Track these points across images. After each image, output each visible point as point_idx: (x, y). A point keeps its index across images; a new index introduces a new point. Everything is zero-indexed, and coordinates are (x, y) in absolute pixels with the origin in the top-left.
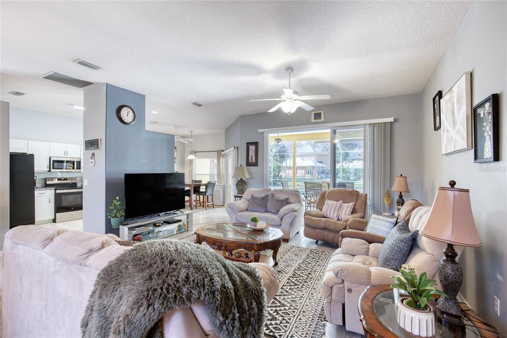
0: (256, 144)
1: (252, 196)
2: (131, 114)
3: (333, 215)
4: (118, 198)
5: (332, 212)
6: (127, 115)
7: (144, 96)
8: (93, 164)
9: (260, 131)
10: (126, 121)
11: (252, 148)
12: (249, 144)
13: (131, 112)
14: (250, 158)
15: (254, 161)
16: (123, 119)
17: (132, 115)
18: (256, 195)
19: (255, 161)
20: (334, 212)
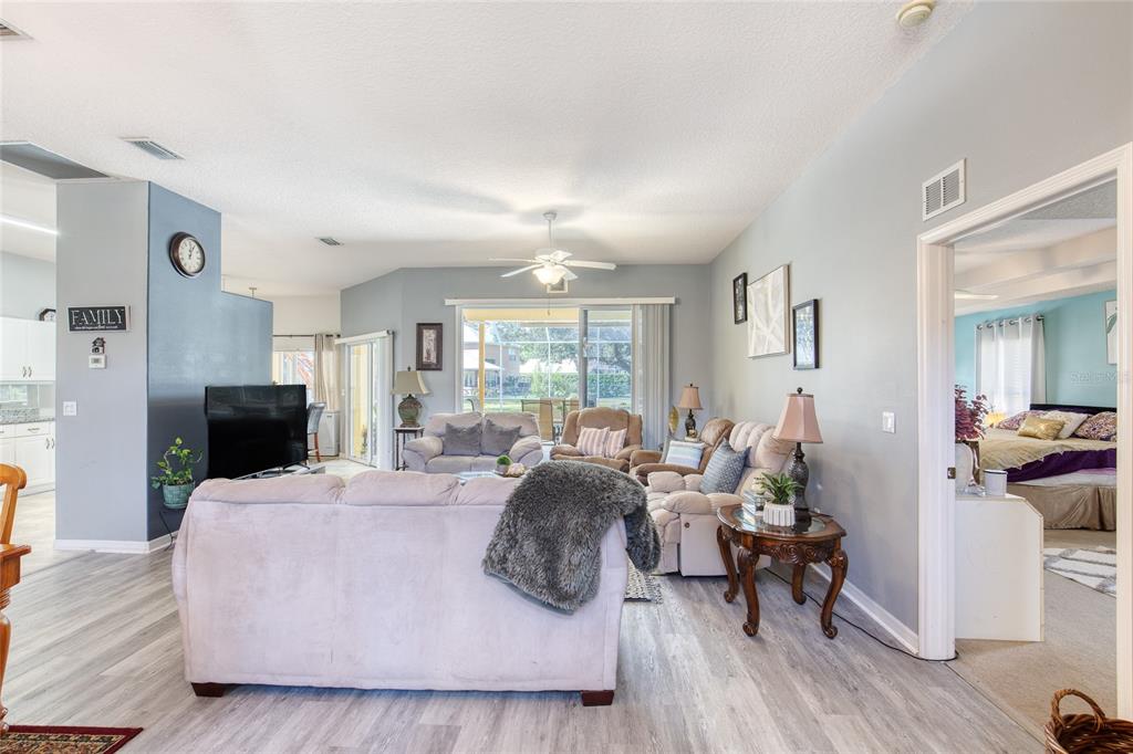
0: (438, 327)
1: (449, 426)
2: (196, 255)
3: (598, 450)
4: (179, 441)
5: (595, 445)
6: (189, 255)
7: (220, 214)
8: (102, 365)
9: (448, 302)
10: (187, 268)
11: (430, 335)
12: (421, 327)
13: (197, 248)
14: (425, 355)
15: (433, 359)
16: (183, 264)
17: (199, 255)
18: (457, 425)
19: (435, 361)
20: (598, 445)
